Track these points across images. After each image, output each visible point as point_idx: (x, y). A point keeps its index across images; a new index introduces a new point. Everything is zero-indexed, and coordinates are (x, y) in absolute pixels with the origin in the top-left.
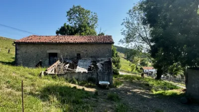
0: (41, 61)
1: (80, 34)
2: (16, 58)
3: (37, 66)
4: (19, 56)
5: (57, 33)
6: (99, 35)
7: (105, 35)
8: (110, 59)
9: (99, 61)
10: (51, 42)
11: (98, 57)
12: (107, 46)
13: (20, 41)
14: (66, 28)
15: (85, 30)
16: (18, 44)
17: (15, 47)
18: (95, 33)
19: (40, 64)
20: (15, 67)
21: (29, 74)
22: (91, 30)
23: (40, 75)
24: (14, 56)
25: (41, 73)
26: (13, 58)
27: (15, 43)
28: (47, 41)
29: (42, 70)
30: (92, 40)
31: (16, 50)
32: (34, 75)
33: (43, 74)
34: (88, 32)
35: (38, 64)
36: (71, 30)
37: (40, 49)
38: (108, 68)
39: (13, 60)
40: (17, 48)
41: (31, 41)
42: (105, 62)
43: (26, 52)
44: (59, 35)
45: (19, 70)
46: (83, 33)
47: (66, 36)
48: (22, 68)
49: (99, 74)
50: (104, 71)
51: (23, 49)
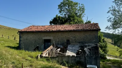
0: (38, 46)
1: (69, 23)
2: (20, 44)
3: (35, 50)
4: (21, 42)
5: (51, 23)
6: (86, 23)
7: (92, 23)
8: (97, 44)
9: (86, 46)
10: (46, 30)
11: (86, 43)
12: (94, 33)
13: (23, 30)
14: (58, 19)
15: (74, 20)
16: (21, 33)
17: (19, 35)
18: (82, 21)
19: (37, 49)
20: (19, 51)
21: (29, 56)
22: (79, 19)
23: (37, 57)
24: (18, 42)
25: (38, 56)
26: (18, 44)
27: (19, 32)
28: (43, 30)
29: (38, 54)
30: (80, 28)
31: (20, 37)
32: (32, 57)
33: (39, 57)
34: (76, 21)
35: (36, 48)
36: (62, 20)
37: (37, 36)
38: (95, 53)
39: (18, 45)
40: (21, 36)
41: (31, 30)
42: (92, 47)
43: (27, 39)
44: (52, 24)
45: (21, 53)
46: (72, 22)
47: (58, 25)
48: (23, 51)
49: (86, 58)
50: (91, 55)
51: (25, 37)
